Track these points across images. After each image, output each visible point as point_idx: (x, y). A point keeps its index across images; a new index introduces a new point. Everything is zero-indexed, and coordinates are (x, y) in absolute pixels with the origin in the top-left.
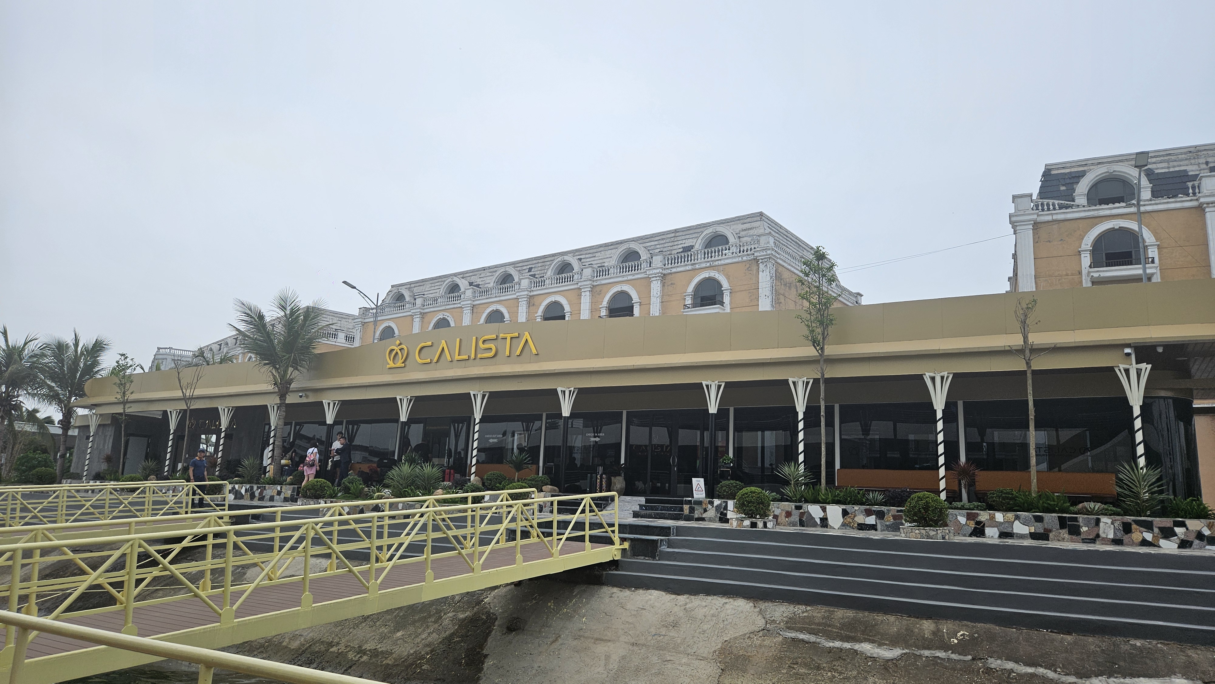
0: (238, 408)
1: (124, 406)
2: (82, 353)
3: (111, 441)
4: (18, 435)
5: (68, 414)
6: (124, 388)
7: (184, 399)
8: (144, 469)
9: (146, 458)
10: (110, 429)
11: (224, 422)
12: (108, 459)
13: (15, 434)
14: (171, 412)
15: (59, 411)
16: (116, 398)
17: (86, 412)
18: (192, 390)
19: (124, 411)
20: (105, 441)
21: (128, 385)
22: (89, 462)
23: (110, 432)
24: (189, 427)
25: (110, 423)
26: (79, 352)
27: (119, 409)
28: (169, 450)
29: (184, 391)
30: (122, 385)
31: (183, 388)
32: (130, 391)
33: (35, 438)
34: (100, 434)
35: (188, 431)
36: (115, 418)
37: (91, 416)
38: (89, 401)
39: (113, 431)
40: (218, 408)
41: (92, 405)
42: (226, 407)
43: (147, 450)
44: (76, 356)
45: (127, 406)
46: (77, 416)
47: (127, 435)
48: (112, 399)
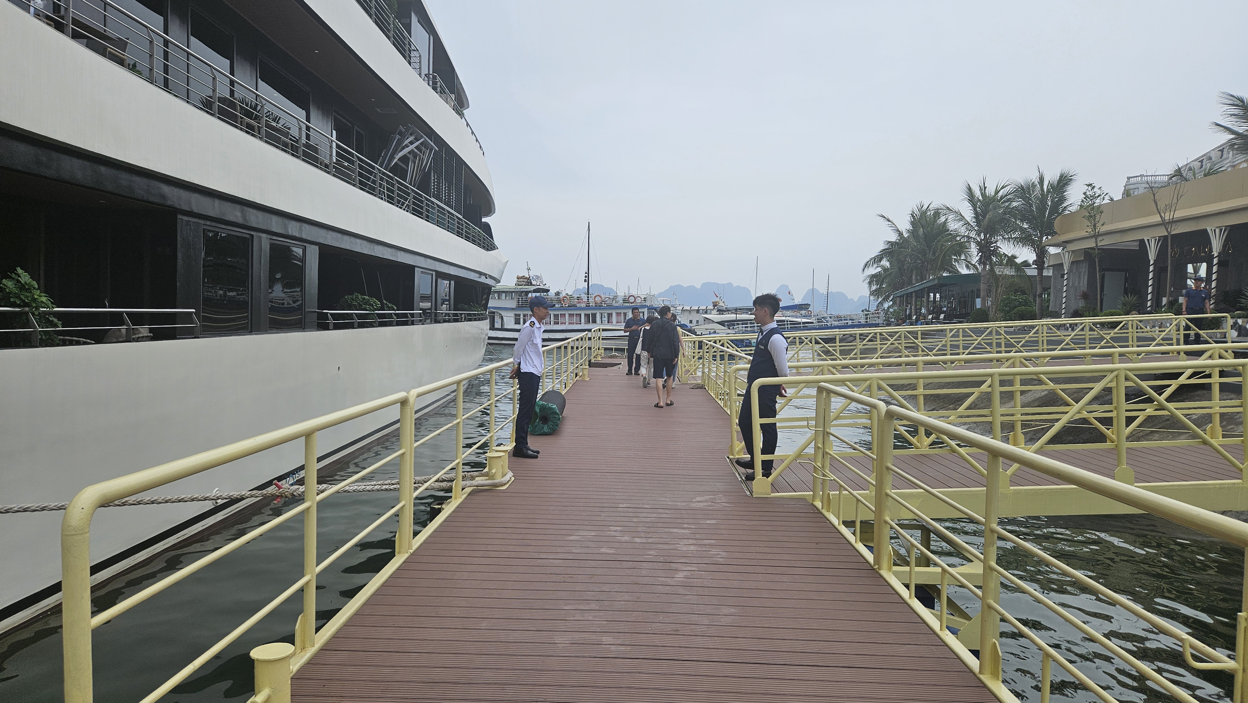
0: (1232, 227)
1: (1096, 239)
2: (1048, 189)
3: (1086, 277)
4: (999, 279)
5: (1041, 254)
6: (1094, 221)
7: (1164, 224)
8: (1124, 304)
9: (1126, 293)
10: (1084, 264)
11: (1216, 246)
12: (1085, 296)
13: (996, 278)
14: (1148, 240)
15: (1032, 251)
16: (1087, 232)
17: (1058, 250)
18: (1172, 213)
19: (1097, 245)
20: (1079, 277)
21: (1098, 217)
22: (1066, 300)
23: (1084, 269)
24: (1171, 257)
25: (1083, 259)
26: (1045, 190)
27: (1091, 244)
28: (1150, 283)
29: (1163, 215)
30: (1091, 217)
31: (1161, 212)
32: (1101, 222)
33: (1014, 281)
34: (1074, 271)
35: (1171, 260)
36: (1087, 253)
37: (1063, 253)
38: (1060, 239)
39: (1087, 268)
40: (1206, 230)
41: (1063, 242)
42: (1217, 227)
43: (1125, 285)
44: (1042, 195)
45: (1099, 239)
46: (1050, 255)
47: (1102, 270)
48: (1083, 234)
